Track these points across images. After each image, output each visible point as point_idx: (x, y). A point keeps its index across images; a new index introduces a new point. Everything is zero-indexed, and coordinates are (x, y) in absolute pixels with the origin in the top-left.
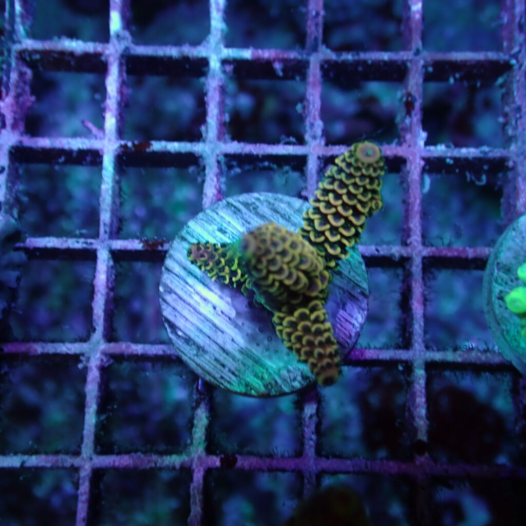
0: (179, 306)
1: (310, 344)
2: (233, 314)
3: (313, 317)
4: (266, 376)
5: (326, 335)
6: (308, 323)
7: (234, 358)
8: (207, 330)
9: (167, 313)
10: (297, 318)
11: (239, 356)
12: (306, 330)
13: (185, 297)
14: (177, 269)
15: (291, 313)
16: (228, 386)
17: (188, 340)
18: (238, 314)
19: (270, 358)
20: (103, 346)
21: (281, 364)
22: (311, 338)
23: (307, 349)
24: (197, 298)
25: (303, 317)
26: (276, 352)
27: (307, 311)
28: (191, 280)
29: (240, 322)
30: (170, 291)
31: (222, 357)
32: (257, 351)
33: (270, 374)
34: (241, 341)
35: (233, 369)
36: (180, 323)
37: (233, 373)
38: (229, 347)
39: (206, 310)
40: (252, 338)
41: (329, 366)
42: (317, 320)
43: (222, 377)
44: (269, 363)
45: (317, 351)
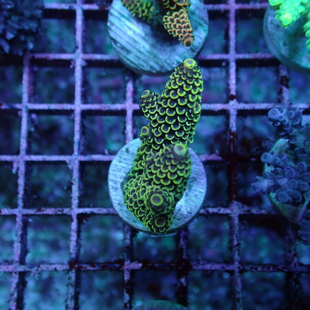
0: (118, 32)
1: (180, 27)
2: (143, 35)
3: (181, 16)
4: (160, 63)
5: (187, 24)
6: (178, 18)
7: (144, 55)
8: (131, 42)
9: (112, 34)
10: (173, 17)
11: (147, 54)
12: (178, 22)
13: (120, 27)
14: (116, 14)
15: (171, 15)
16: (142, 68)
17: (123, 48)
18: (146, 34)
19: (161, 54)
20: (82, 56)
21: (167, 57)
22: (180, 25)
23: (179, 30)
24: (126, 28)
25: (177, 16)
26: (164, 51)
27: (178, 13)
28: (123, 19)
29: (147, 38)
30: (113, 24)
31: (139, 55)
32: (155, 52)
33: (161, 62)
34: (147, 47)
35: (144, 60)
36: (118, 39)
37: (144, 62)
38: (142, 50)
39: (130, 33)
40: (153, 46)
41: (188, 36)
42: (183, 18)
43: (139, 64)
44: (161, 56)
45: (183, 30)
